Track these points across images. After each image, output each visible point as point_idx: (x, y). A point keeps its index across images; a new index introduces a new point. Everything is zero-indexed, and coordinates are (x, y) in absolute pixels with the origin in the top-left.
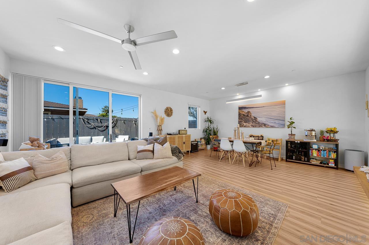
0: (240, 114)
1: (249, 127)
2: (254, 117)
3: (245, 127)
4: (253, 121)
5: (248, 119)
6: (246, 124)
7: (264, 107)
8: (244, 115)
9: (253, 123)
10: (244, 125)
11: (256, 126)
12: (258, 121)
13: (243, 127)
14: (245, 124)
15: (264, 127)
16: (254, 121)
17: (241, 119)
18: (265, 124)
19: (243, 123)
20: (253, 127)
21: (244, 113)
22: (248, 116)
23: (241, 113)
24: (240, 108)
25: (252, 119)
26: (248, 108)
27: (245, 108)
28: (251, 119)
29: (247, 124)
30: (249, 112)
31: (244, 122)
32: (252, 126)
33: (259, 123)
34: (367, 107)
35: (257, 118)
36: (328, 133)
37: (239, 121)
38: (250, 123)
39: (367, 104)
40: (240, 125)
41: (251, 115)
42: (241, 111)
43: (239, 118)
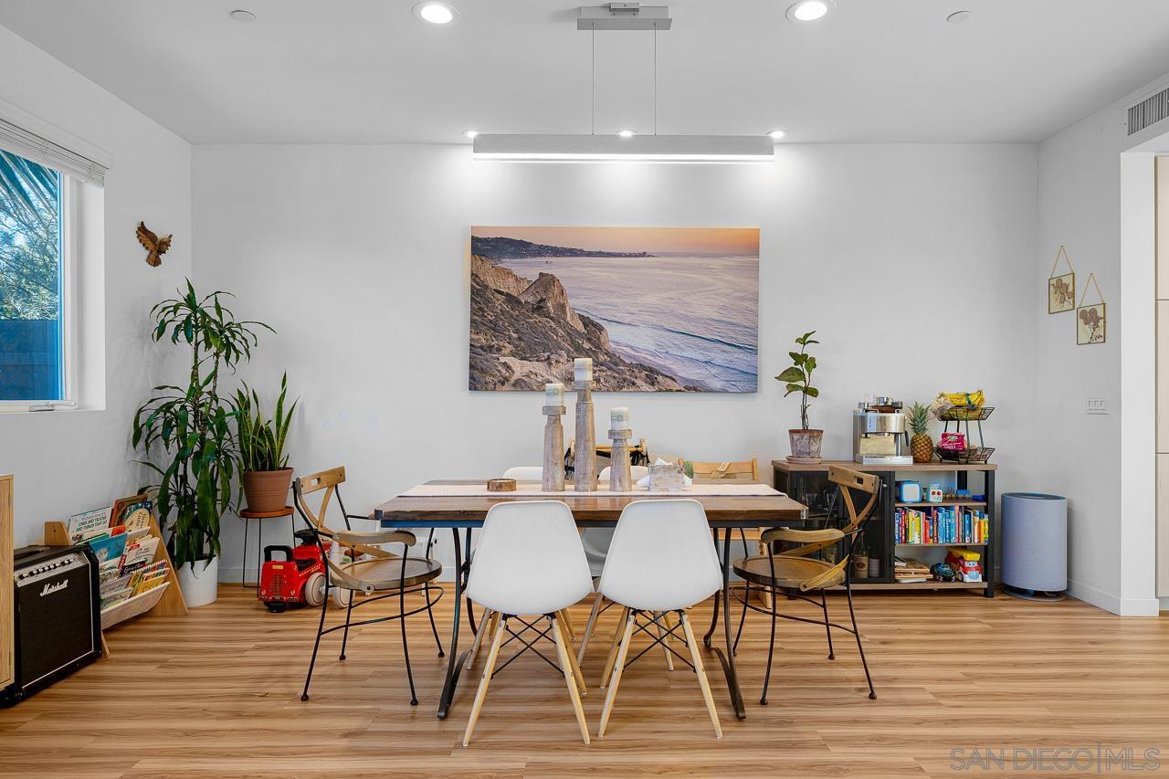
0: (479, 294)
2: (587, 322)
3: (520, 386)
4: (578, 349)
5: (545, 336)
6: (529, 366)
7: (644, 255)
8: (510, 298)
10: (514, 378)
11: (597, 381)
12: (611, 347)
13: (507, 386)
14: (520, 368)
15: (645, 387)
16: (587, 346)
17: (494, 328)
18: (651, 370)
19: (511, 361)
21: (510, 287)
22: (539, 308)
23: (492, 285)
24: (486, 248)
25: (571, 334)
26: (542, 251)
27: (521, 248)
28: (560, 331)
29: (539, 367)
30: (546, 282)
31: (513, 354)
33: (615, 361)
34: (1062, 301)
35: (601, 329)
36: (943, 418)
37: (471, 345)
38: (557, 362)
39: (1063, 290)
40: (477, 374)
41: (562, 307)
42: (488, 265)
43: (473, 321)
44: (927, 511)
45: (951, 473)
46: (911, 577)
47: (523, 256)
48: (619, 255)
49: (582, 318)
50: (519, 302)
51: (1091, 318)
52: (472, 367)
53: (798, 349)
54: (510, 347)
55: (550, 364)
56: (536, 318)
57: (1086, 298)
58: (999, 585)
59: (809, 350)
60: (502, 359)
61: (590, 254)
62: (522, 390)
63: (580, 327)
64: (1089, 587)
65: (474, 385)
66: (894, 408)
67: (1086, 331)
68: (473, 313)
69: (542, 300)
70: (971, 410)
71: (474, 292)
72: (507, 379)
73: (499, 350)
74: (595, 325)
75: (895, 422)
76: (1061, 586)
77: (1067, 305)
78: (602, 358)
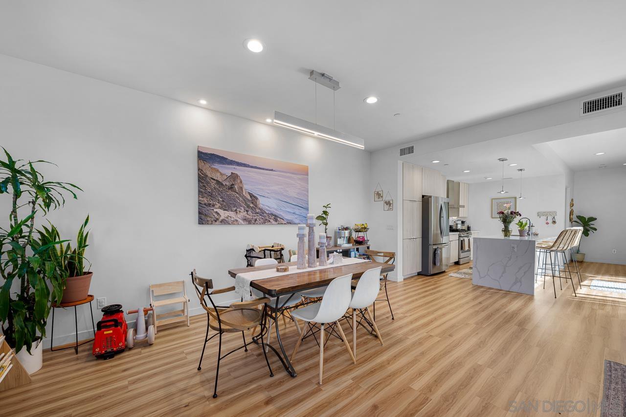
0: (202, 179)
1: (235, 222)
2: (251, 195)
3: (224, 222)
4: (248, 206)
5: (234, 200)
6: (227, 213)
7: (272, 170)
8: (218, 182)
9: (247, 211)
10: (221, 219)
11: (256, 220)
12: (261, 206)
13: (217, 223)
14: (223, 214)
15: (274, 222)
16: (252, 205)
17: (211, 195)
18: (275, 216)
19: (219, 211)
20: (249, 222)
21: (218, 177)
22: (231, 188)
23: (210, 175)
24: (204, 157)
25: (245, 199)
26: (232, 163)
27: (222, 160)
28: (241, 199)
29: (232, 214)
30: (234, 177)
31: (220, 208)
32: (245, 220)
33: (262, 212)
34: (379, 198)
35: (257, 199)
36: (356, 232)
37: (199, 203)
38: (240, 212)
39: (379, 195)
40: (203, 217)
41: (241, 188)
42: (208, 165)
43: (199, 192)
47: (223, 164)
48: (263, 169)
49: (249, 193)
50: (222, 184)
51: (388, 203)
52: (200, 213)
53: (325, 209)
54: (219, 205)
55: (237, 213)
56: (230, 192)
57: (387, 199)
59: (328, 210)
60: (215, 210)
61: (252, 167)
62: (225, 224)
63: (249, 197)
65: (201, 221)
66: (346, 229)
67: (387, 207)
68: (199, 187)
69: (233, 185)
70: (364, 229)
71: (199, 176)
72: (217, 219)
73: (213, 206)
74: (255, 197)
75: (347, 233)
77: (380, 199)
78: (258, 211)
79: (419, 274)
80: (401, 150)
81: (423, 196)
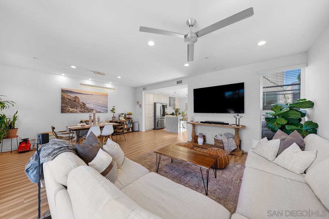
1: (76, 112)
2: (83, 103)
3: (71, 112)
4: (82, 107)
5: (76, 105)
6: (73, 109)
7: (92, 95)
9: (81, 108)
11: (85, 111)
12: (87, 107)
14: (71, 110)
16: (83, 107)
17: (66, 104)
19: (69, 108)
20: (82, 112)
21: (69, 98)
22: (75, 101)
23: (66, 97)
24: (63, 91)
25: (80, 105)
26: (75, 93)
27: (71, 92)
28: (79, 105)
29: (75, 110)
30: (76, 97)
31: (70, 107)
32: (80, 111)
33: (88, 109)
35: (85, 104)
36: (128, 115)
37: (62, 106)
38: (78, 109)
39: (138, 103)
40: (63, 111)
41: (79, 101)
42: (65, 94)
43: (62, 102)
44: (127, 124)
45: (128, 121)
46: (125, 131)
47: (72, 93)
48: (88, 95)
49: (82, 103)
50: (71, 100)
51: (140, 105)
52: (61, 109)
53: (113, 108)
54: (69, 107)
55: (77, 109)
56: (74, 102)
57: (140, 104)
58: (133, 131)
59: (114, 108)
60: (68, 108)
61: (83, 94)
62: (72, 113)
63: (82, 104)
64: (140, 130)
65: (62, 112)
66: (123, 114)
67: (140, 107)
68: (62, 101)
69: (75, 100)
70: (130, 114)
71: (62, 97)
72: (69, 111)
73: (67, 107)
74: (84, 104)
75: (123, 115)
76: (138, 130)
78: (86, 108)
79: (154, 129)
80: (143, 88)
81: (154, 103)
